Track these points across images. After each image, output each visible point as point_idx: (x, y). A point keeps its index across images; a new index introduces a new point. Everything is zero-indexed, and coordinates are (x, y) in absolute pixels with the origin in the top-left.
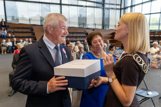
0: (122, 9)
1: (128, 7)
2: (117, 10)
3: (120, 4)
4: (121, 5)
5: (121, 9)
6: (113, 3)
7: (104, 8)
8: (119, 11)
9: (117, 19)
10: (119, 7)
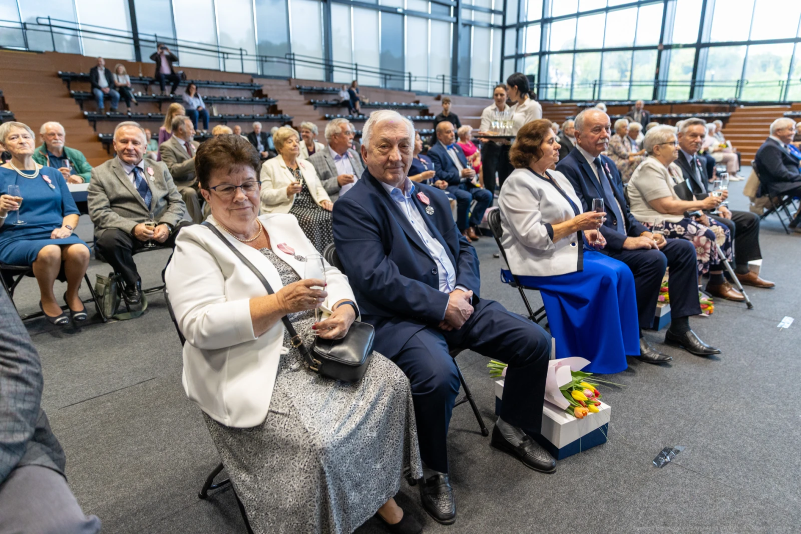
0: (511, 27)
1: (527, 24)
2: (492, 30)
3: (501, 9)
4: (504, 13)
5: (504, 28)
6: (479, 4)
7: (460, 6)
8: (499, 32)
9: (491, 60)
10: (497, 20)
